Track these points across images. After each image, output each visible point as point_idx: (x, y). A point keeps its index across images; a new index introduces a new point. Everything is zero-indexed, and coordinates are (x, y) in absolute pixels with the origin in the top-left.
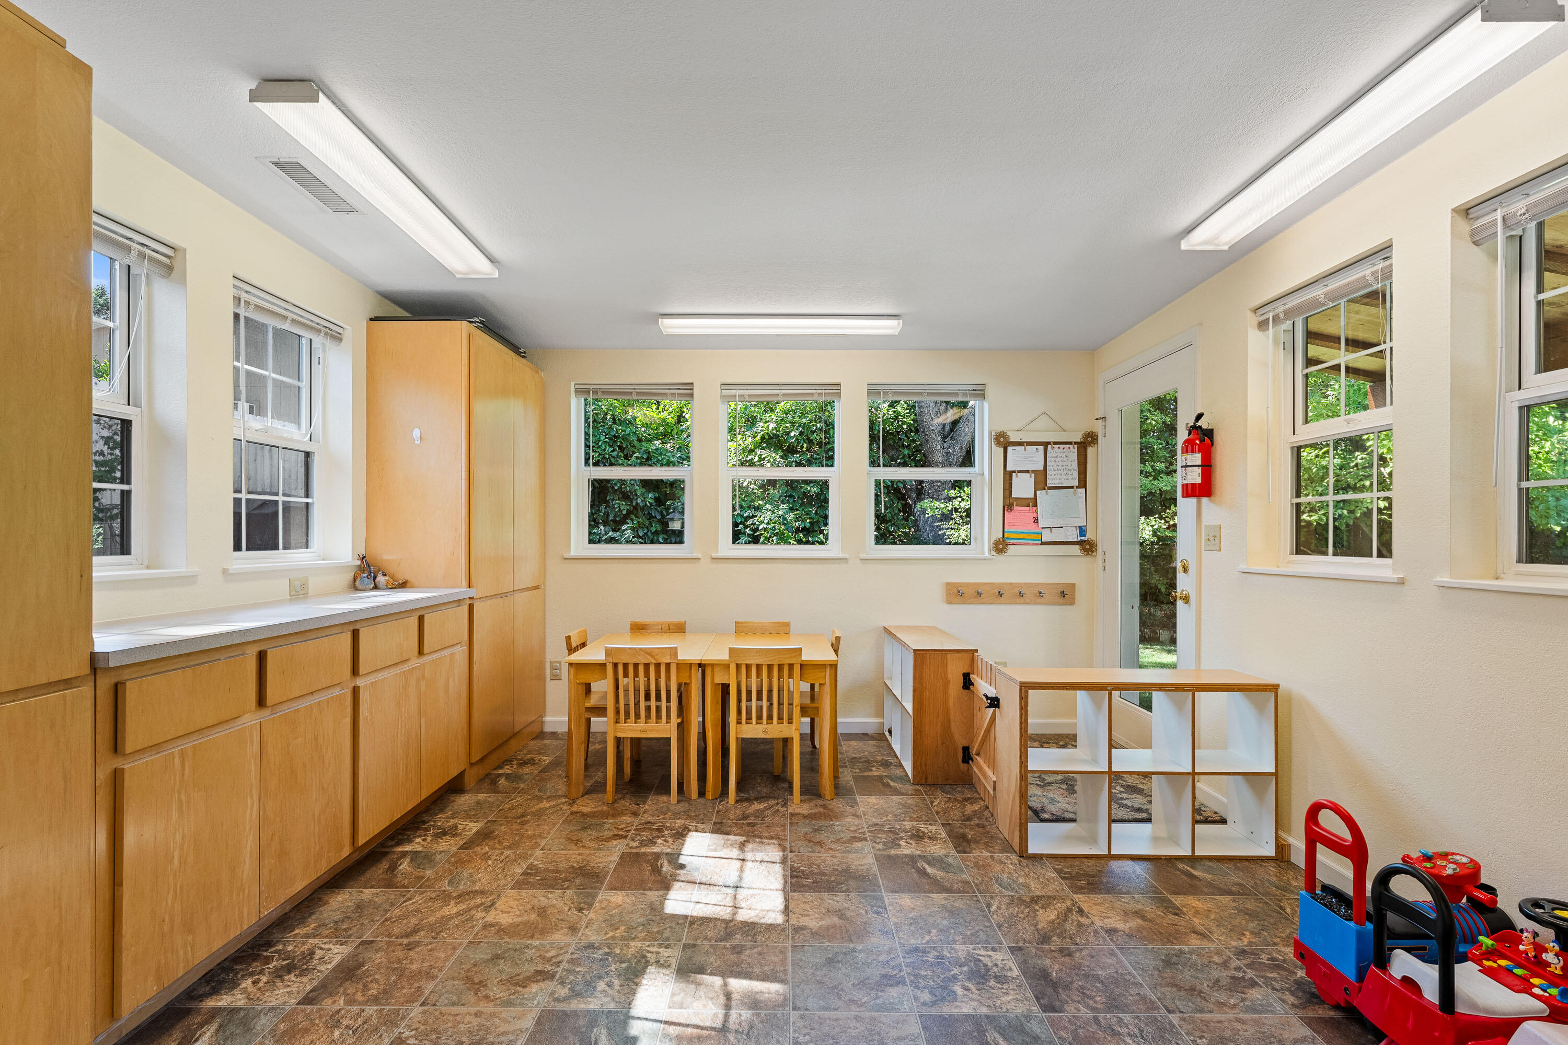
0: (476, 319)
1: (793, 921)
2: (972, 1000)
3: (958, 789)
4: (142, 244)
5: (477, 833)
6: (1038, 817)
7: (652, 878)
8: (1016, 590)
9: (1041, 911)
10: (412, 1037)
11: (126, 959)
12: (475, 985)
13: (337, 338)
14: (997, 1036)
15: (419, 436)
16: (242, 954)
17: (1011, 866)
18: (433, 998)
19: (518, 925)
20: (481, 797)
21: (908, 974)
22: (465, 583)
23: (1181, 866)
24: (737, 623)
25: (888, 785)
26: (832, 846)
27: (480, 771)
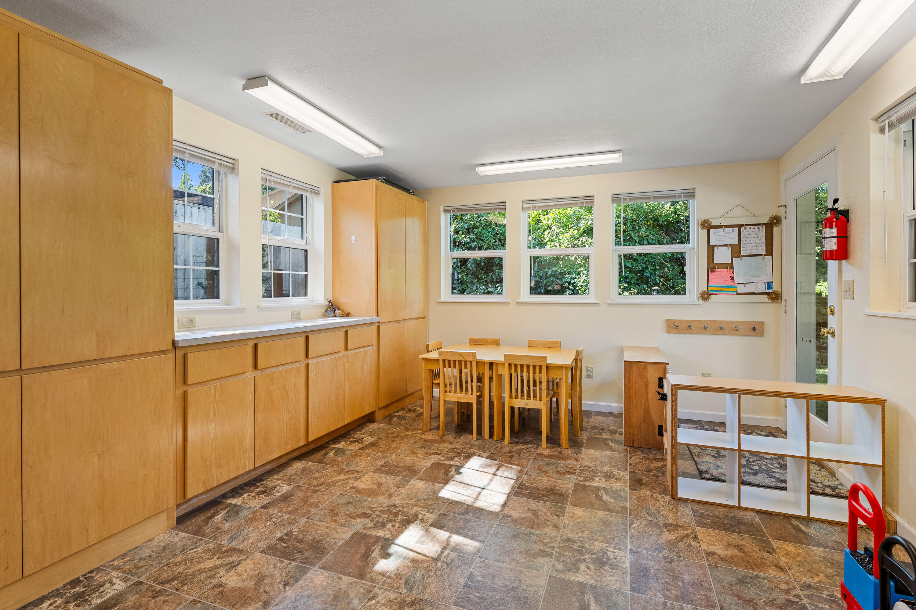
0: (380, 177)
1: (506, 512)
2: (588, 574)
3: (654, 452)
4: (220, 160)
5: (371, 443)
6: (701, 476)
7: (443, 477)
8: (718, 326)
9: (667, 533)
10: (296, 531)
11: (189, 474)
12: (333, 513)
13: (317, 193)
14: (592, 597)
15: (354, 239)
16: (250, 483)
17: (662, 503)
18: (313, 516)
19: (366, 490)
20: (381, 425)
21: (556, 552)
22: (375, 315)
23: (794, 522)
24: (529, 341)
25: (608, 445)
26: (552, 474)
27: (386, 412)
